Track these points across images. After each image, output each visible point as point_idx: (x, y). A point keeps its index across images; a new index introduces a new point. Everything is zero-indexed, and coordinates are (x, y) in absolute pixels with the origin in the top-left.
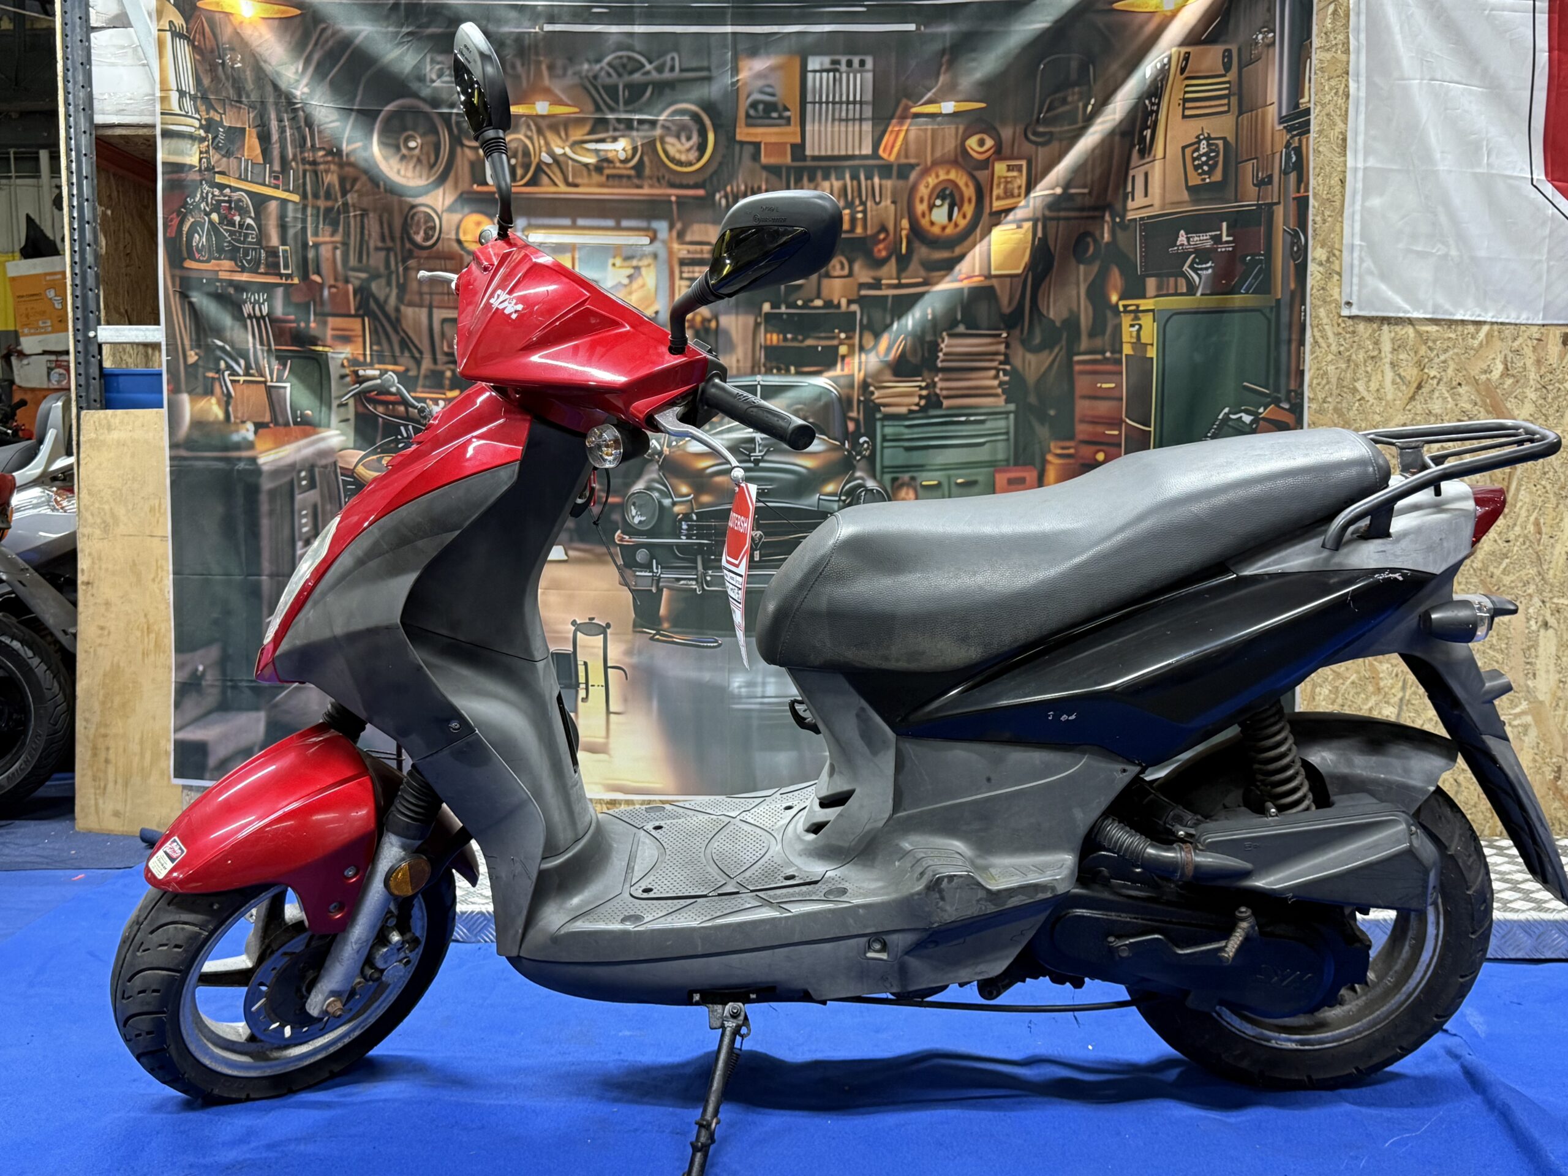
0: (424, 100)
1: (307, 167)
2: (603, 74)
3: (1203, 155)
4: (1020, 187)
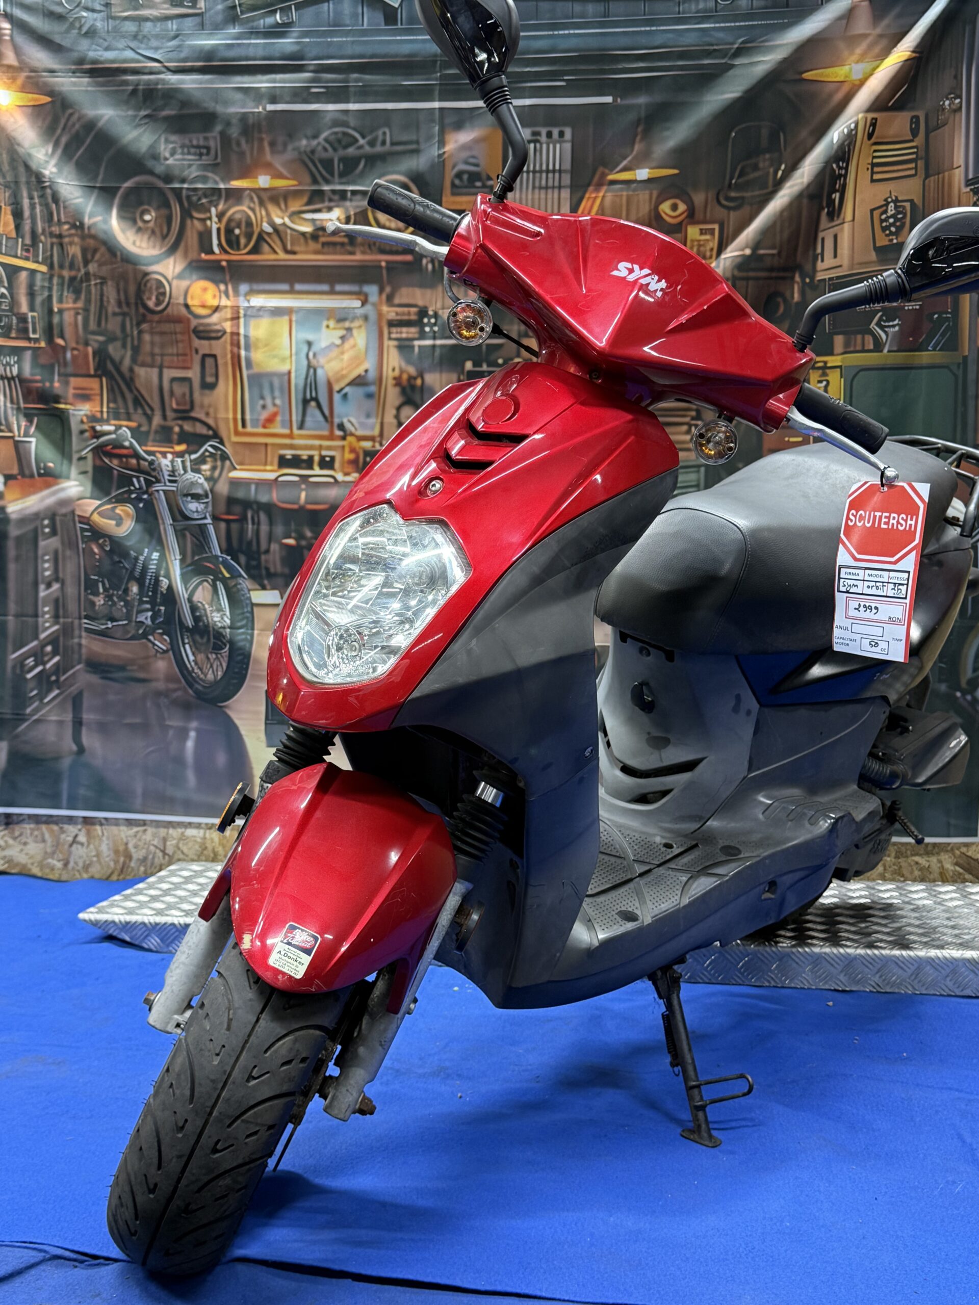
0: (158, 177)
1: (55, 240)
2: (320, 148)
3: (891, 216)
4: (712, 250)
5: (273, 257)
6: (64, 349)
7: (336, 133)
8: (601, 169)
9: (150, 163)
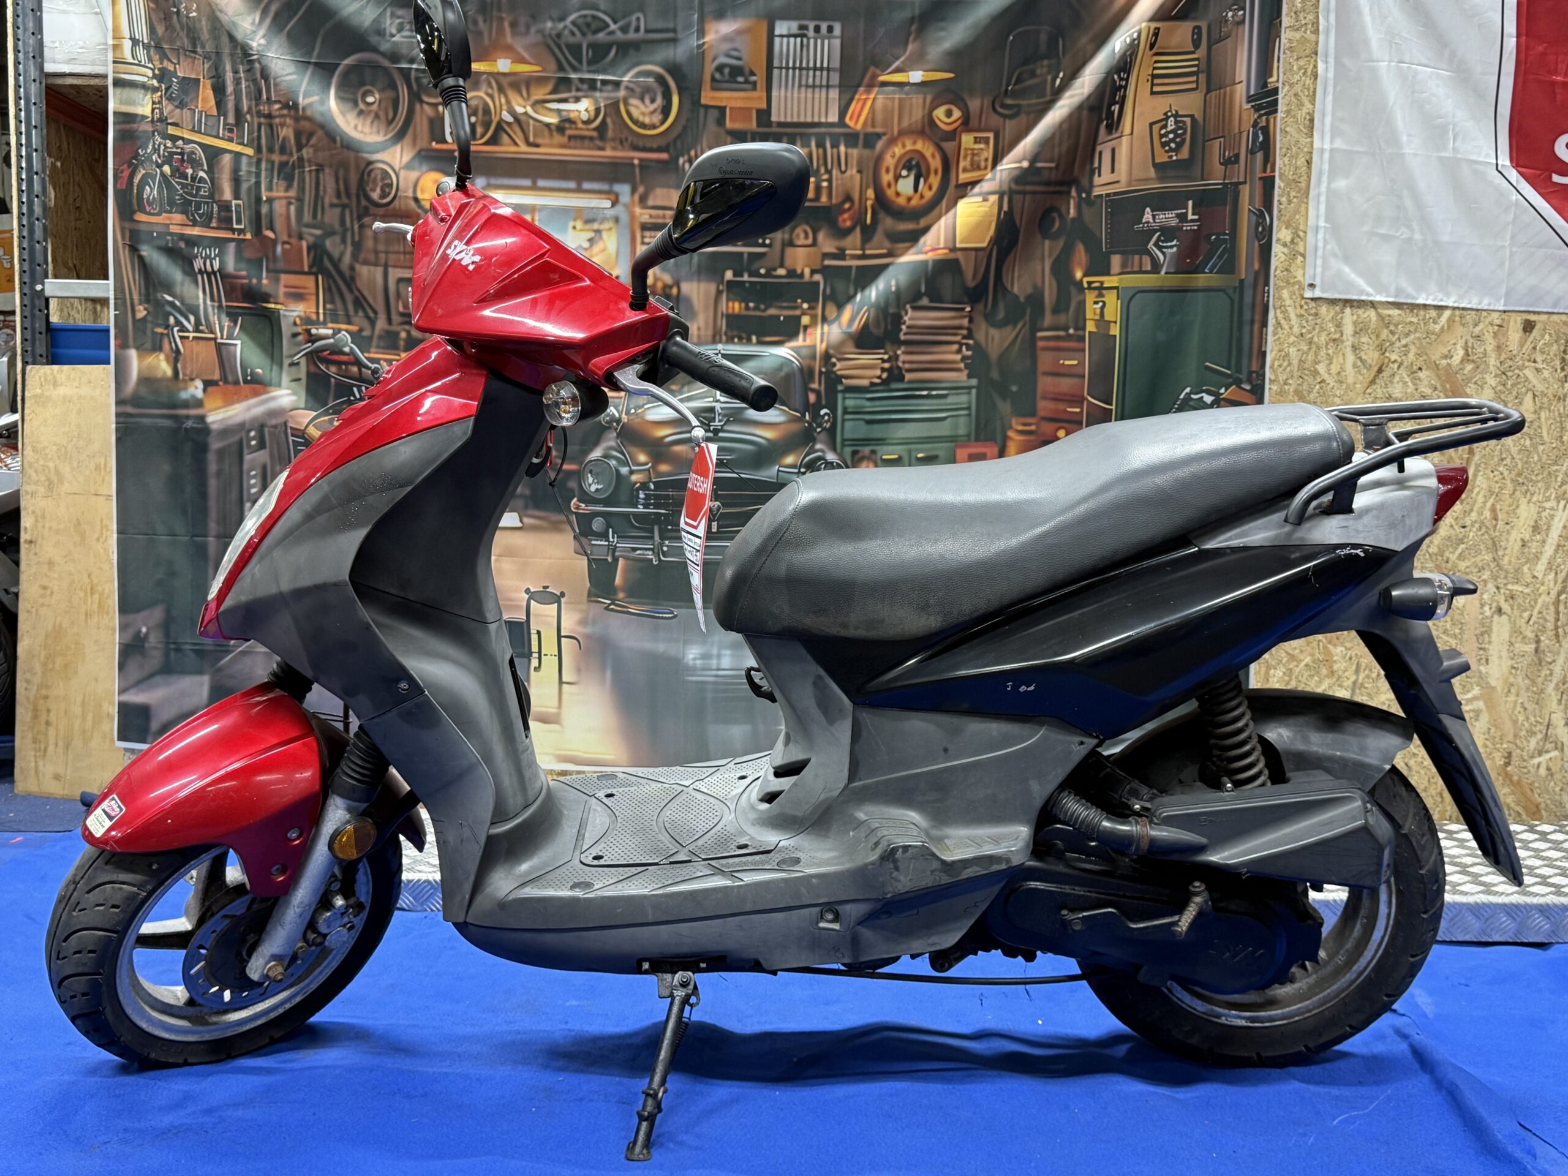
0: (383, 54)
1: (262, 120)
2: (566, 32)
3: (1169, 132)
4: (986, 160)
5: (513, 149)
6: (274, 242)
7: (585, 16)
8: (872, 69)
9: (374, 39)
